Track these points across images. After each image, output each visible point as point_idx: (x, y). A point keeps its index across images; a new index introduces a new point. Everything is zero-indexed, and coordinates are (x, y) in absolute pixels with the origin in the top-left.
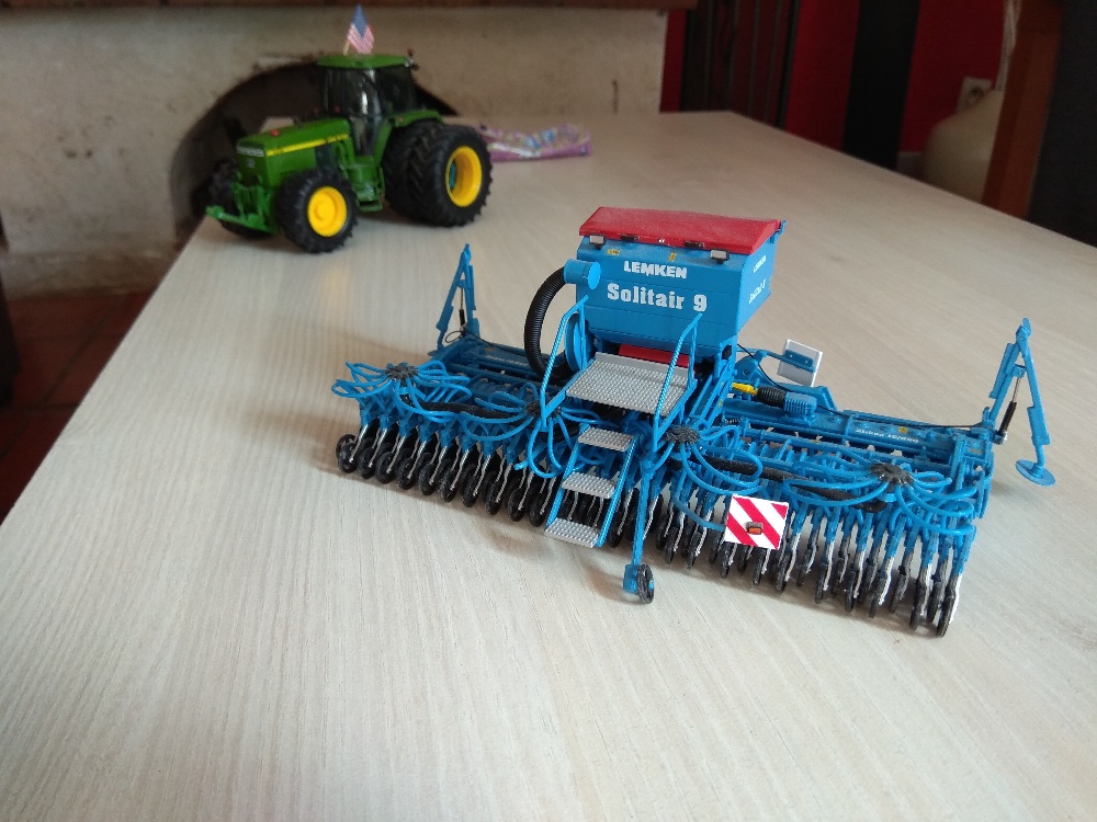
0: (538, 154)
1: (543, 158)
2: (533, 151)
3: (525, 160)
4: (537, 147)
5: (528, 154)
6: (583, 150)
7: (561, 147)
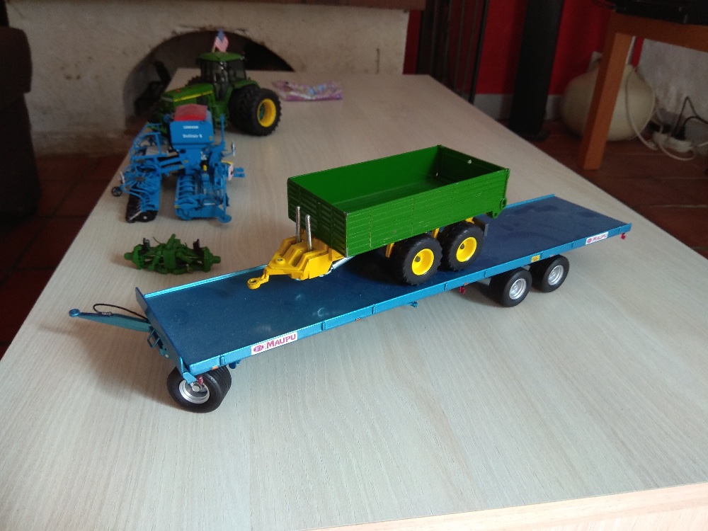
0: (314, 98)
1: (317, 100)
2: (312, 96)
3: (307, 100)
4: (315, 93)
5: (309, 98)
6: (338, 97)
7: (326, 96)
